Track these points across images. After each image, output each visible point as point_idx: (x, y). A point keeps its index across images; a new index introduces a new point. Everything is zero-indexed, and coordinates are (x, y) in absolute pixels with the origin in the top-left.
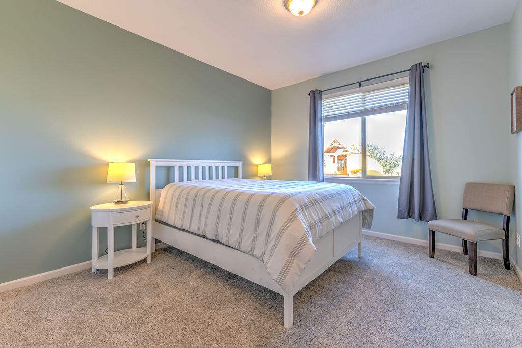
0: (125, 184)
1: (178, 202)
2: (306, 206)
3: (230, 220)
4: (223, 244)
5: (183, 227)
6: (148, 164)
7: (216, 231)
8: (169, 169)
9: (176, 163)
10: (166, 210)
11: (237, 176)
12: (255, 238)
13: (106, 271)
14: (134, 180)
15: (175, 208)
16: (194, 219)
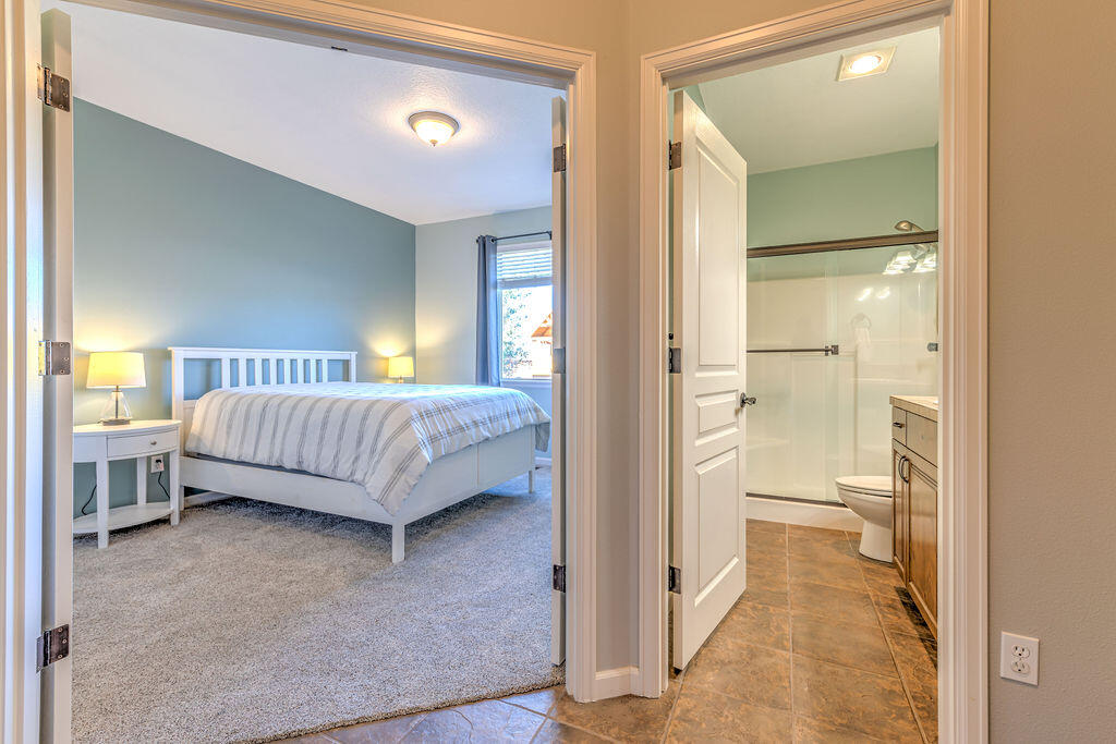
0: (123, 390)
1: (231, 420)
2: (429, 414)
3: (322, 438)
4: (310, 474)
5: (243, 459)
6: (168, 356)
7: (300, 456)
8: (210, 364)
9: (225, 355)
10: (209, 433)
11: (346, 378)
12: (357, 458)
13: (93, 537)
14: (144, 384)
15: (225, 429)
16: (261, 441)
